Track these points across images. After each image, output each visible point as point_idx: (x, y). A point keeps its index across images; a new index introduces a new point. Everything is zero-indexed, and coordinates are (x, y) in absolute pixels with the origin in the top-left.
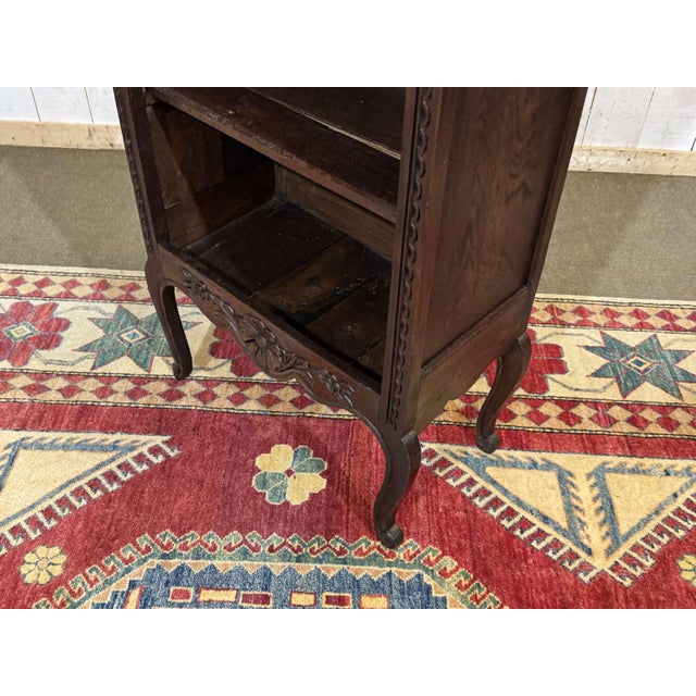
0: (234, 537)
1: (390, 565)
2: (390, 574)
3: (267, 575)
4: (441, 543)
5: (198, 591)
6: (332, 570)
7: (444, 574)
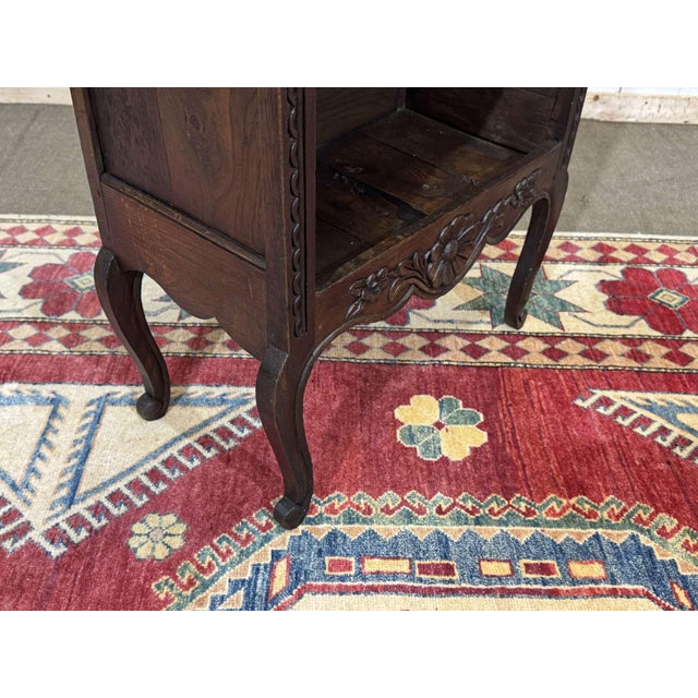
0: (390, 498)
1: (593, 525)
2: (596, 536)
3: (443, 541)
4: (652, 500)
5: (360, 561)
6: (525, 534)
7: (663, 533)
